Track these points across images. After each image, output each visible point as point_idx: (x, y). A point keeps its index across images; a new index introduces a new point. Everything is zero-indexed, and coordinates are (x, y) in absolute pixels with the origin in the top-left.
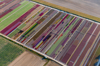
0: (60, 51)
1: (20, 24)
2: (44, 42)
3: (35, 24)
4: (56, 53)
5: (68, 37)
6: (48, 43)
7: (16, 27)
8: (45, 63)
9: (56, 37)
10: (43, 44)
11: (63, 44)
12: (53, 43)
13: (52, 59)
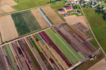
0: (3, 52)
1: (46, 42)
2: (18, 48)
3: (41, 51)
4: (4, 50)
5: (10, 65)
6: (16, 50)
7: (44, 39)
8: (3, 41)
9: (16, 57)
10: (17, 46)
11: (6, 57)
12: (13, 52)
13: (2, 45)
